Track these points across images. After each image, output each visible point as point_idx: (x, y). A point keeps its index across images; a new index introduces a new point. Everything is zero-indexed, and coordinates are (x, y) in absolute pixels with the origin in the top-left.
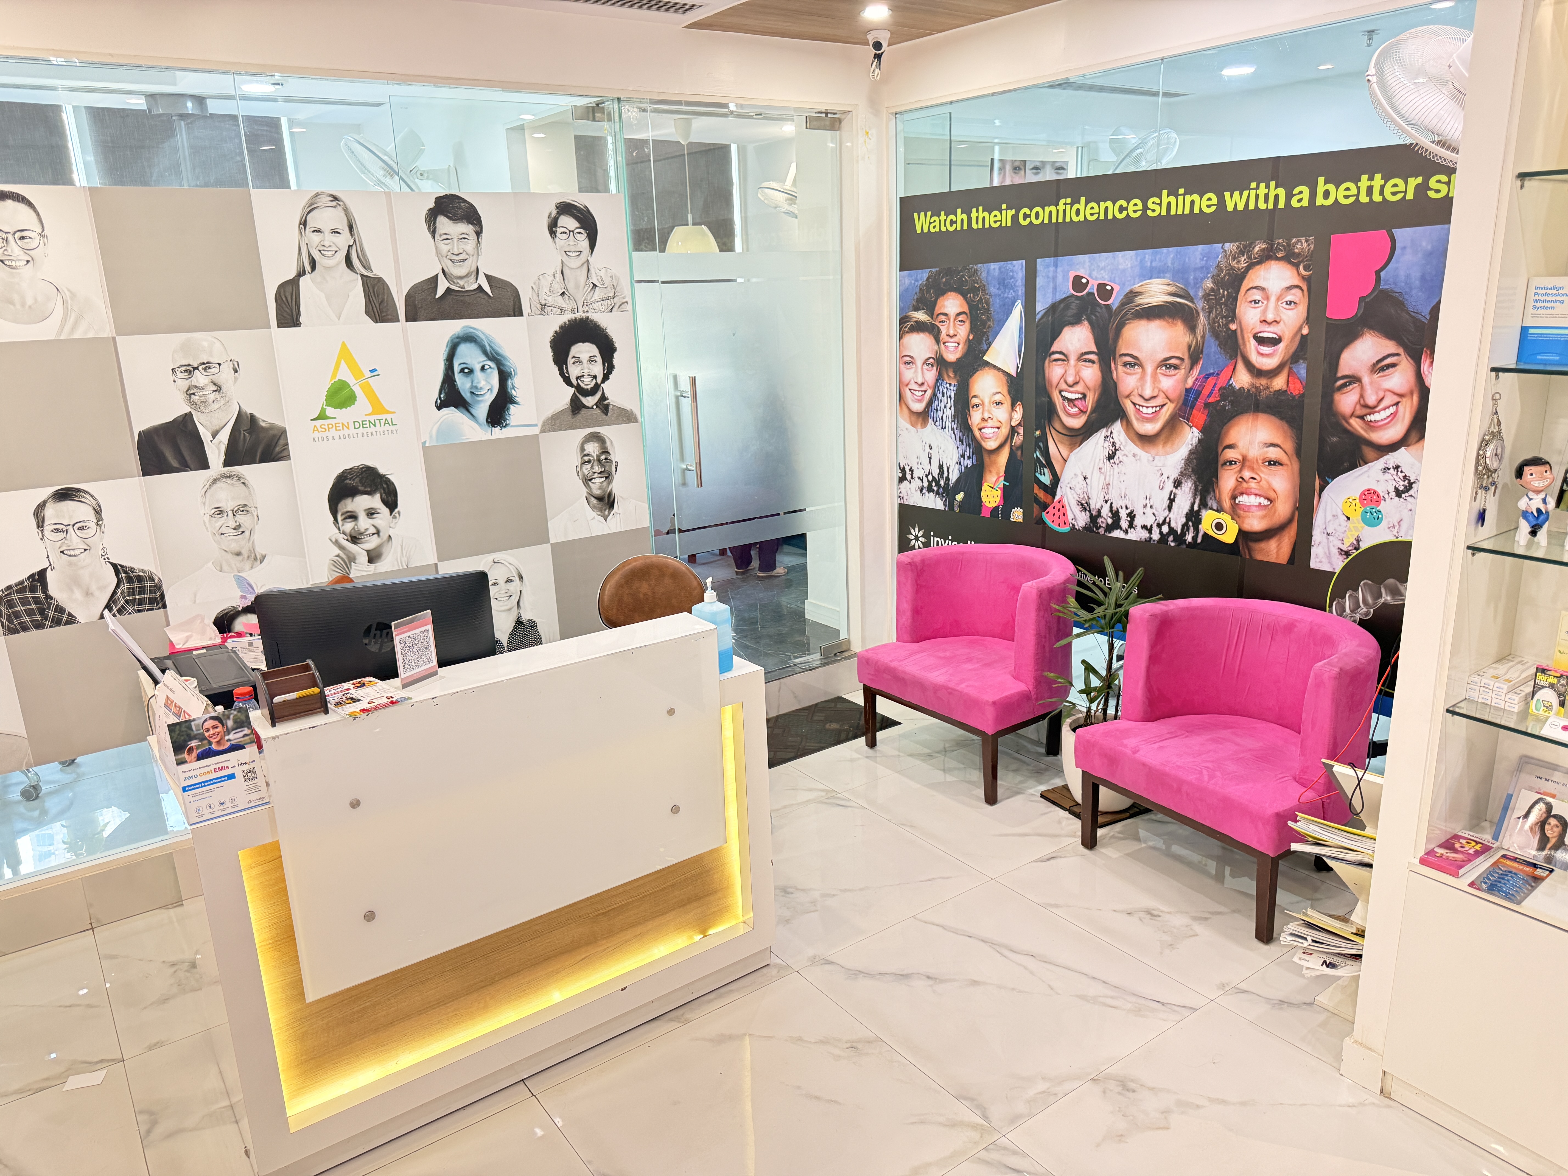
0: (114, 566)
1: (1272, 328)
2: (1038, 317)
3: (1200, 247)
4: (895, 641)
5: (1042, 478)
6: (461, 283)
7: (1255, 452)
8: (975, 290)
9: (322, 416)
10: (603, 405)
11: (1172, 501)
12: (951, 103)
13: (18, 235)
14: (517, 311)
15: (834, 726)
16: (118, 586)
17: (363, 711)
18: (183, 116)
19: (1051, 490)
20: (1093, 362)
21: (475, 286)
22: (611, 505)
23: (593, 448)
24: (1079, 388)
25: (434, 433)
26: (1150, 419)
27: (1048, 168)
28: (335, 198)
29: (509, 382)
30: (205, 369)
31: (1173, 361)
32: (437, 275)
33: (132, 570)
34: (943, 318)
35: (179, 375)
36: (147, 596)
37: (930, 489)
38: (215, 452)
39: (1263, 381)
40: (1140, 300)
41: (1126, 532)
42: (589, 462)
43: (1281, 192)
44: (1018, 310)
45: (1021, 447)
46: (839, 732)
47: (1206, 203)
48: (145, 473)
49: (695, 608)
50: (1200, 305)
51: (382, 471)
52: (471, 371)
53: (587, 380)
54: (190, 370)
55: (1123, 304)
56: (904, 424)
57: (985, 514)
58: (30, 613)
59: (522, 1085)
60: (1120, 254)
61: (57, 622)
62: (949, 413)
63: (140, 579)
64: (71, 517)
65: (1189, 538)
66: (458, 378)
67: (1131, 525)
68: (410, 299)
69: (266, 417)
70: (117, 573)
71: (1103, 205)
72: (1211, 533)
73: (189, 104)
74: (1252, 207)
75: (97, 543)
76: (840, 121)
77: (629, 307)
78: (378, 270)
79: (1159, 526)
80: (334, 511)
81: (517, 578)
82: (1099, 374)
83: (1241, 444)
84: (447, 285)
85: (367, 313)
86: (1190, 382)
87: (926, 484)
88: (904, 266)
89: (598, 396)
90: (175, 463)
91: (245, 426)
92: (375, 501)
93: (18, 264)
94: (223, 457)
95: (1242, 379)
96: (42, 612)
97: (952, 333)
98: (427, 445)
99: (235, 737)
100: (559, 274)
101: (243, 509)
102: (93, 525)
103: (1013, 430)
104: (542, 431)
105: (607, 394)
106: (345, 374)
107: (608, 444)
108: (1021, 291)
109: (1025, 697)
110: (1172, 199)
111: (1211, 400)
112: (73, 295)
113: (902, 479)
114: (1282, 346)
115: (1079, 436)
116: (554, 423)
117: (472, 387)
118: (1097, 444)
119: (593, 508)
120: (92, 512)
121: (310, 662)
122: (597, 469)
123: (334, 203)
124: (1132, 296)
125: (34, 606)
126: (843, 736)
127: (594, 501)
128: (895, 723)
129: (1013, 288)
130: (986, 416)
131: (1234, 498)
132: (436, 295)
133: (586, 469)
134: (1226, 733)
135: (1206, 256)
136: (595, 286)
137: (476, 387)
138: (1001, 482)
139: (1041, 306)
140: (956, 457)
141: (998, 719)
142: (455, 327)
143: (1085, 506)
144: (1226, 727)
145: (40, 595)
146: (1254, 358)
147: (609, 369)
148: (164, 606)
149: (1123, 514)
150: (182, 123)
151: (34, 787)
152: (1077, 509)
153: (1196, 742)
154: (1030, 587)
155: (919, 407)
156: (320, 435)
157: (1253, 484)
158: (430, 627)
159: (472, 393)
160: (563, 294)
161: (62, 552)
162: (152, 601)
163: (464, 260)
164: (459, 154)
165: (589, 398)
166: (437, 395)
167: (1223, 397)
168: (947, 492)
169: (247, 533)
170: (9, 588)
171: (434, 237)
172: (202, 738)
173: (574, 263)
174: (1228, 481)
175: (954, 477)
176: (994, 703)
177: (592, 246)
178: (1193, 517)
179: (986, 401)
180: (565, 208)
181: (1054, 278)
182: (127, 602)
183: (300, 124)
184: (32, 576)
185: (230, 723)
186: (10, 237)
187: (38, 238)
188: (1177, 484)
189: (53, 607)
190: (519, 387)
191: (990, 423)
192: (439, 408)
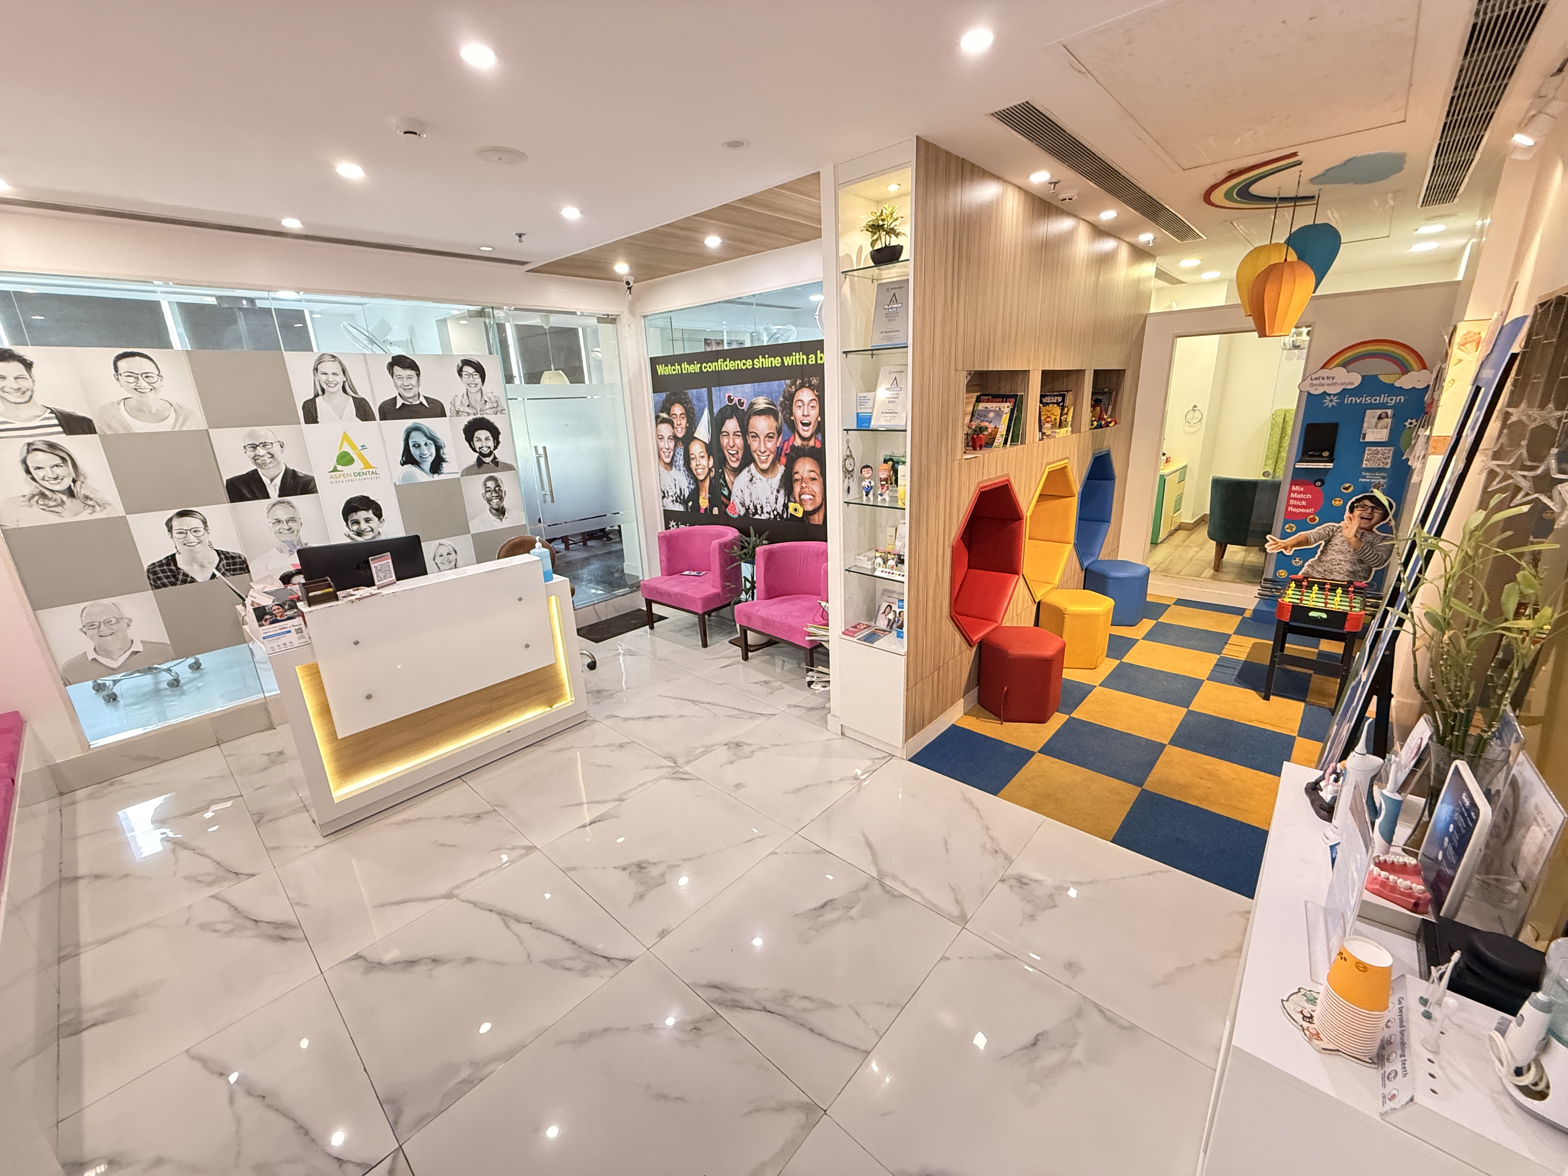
0: (217, 551)
1: (807, 418)
2: (715, 415)
3: (776, 382)
4: (660, 575)
5: (724, 492)
6: (410, 400)
7: (806, 475)
8: (687, 403)
9: (335, 470)
10: (495, 462)
11: (777, 499)
12: (670, 311)
13: (144, 375)
14: (443, 415)
15: (635, 622)
16: (220, 562)
17: (357, 599)
18: (240, 309)
19: (728, 498)
20: (739, 436)
21: (418, 402)
22: (503, 513)
23: (491, 484)
24: (735, 448)
25: (400, 478)
26: (765, 462)
27: (735, 343)
28: (333, 357)
29: (441, 451)
30: (263, 446)
31: (771, 435)
32: (396, 397)
33: (228, 553)
34: (674, 416)
35: (248, 449)
36: (238, 566)
37: (677, 501)
38: (273, 490)
39: (806, 443)
40: (756, 407)
41: (760, 515)
42: (489, 491)
43: (804, 357)
44: (706, 411)
45: (714, 478)
46: (636, 624)
47: (776, 362)
48: (232, 501)
49: (531, 551)
50: (779, 408)
51: (372, 498)
52: (419, 446)
53: (485, 449)
54: (255, 447)
55: (749, 409)
56: (662, 469)
57: (702, 511)
58: (167, 577)
59: (459, 779)
60: (745, 385)
61: (184, 582)
62: (682, 462)
63: (233, 558)
64: (188, 526)
65: (785, 516)
66: (412, 449)
67: (762, 512)
68: (382, 409)
69: (302, 471)
70: (219, 555)
71: (736, 362)
72: (793, 513)
73: (244, 302)
74: (794, 364)
75: (206, 538)
76: (615, 319)
77: (506, 412)
78: (361, 394)
79: (773, 511)
80: (346, 520)
81: (453, 553)
82: (742, 442)
83: (800, 472)
84: (402, 401)
85: (357, 416)
86: (778, 445)
87: (675, 499)
88: (655, 391)
89: (492, 457)
90: (249, 496)
91: (290, 475)
92: (370, 514)
93: (145, 391)
94: (278, 492)
95: (798, 442)
96: (174, 576)
97: (679, 423)
98: (397, 484)
99: (289, 613)
100: (465, 396)
101: (293, 519)
102: (202, 530)
103: (710, 470)
104: (462, 476)
105: (497, 456)
106: (347, 448)
107: (500, 482)
108: (707, 403)
109: (717, 595)
110: (763, 360)
111: (787, 452)
112: (180, 407)
113: (664, 497)
114: (811, 426)
115: (737, 471)
116: (468, 472)
117: (420, 454)
118: (744, 475)
119: (493, 514)
120: (201, 523)
121: (328, 578)
122: (494, 494)
123: (333, 359)
124: (752, 405)
125: (169, 574)
126: (638, 625)
127: (494, 511)
128: (664, 618)
129: (703, 401)
130: (698, 463)
131: (800, 496)
132: (396, 405)
133: (488, 495)
134: (798, 601)
135: (779, 386)
136: (486, 401)
137: (423, 454)
138: (708, 495)
139: (715, 411)
140: (687, 484)
141: (703, 607)
142: (409, 423)
143: (743, 505)
144: (799, 598)
145: (173, 568)
146: (802, 432)
147: (497, 443)
148: (249, 572)
149: (759, 507)
150: (241, 313)
151: (175, 680)
152: (740, 506)
153: (784, 606)
154: (715, 543)
155: (668, 460)
156: (335, 480)
157: (806, 489)
158: (390, 561)
159: (421, 457)
160: (468, 406)
161: (185, 544)
162: (241, 569)
163: (411, 389)
164: (412, 331)
165: (487, 458)
166: (401, 458)
167: (791, 450)
168: (684, 502)
169: (296, 532)
170: (154, 564)
171: (393, 377)
172: (272, 614)
173: (473, 390)
174: (797, 489)
175: (687, 495)
176: (701, 598)
177: (483, 381)
178: (786, 506)
179: (697, 456)
180: (466, 362)
181: (720, 397)
182: (226, 570)
183: (316, 313)
184: (167, 558)
185: (286, 607)
186: (139, 376)
187: (157, 377)
188: (778, 491)
189: (181, 574)
190: (447, 453)
191: (700, 467)
192: (402, 465)
